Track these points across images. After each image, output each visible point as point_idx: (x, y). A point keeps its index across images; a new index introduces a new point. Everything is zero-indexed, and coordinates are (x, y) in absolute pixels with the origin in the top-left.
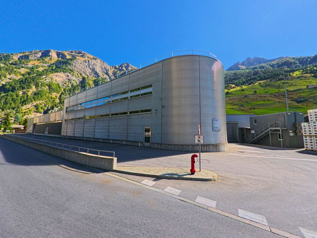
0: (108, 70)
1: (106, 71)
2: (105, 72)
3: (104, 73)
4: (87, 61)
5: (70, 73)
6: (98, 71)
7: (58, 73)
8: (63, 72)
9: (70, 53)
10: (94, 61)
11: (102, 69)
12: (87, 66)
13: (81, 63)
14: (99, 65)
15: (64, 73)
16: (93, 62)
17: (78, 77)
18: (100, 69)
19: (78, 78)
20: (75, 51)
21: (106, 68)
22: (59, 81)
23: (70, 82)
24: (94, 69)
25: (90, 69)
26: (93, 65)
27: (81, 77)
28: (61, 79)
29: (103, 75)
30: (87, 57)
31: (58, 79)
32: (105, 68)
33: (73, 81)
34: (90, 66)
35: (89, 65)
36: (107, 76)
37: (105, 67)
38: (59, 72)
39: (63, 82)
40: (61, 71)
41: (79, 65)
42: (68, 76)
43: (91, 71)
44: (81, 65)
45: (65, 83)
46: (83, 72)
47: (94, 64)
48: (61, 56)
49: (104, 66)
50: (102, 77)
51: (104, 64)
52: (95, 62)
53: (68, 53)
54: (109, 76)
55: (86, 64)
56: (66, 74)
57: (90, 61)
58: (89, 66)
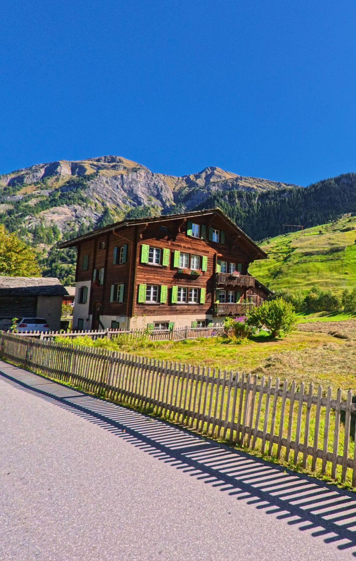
0: (162, 189)
1: (158, 191)
2: (156, 195)
3: (154, 196)
4: (120, 177)
5: (80, 205)
6: (140, 194)
7: (58, 208)
8: (66, 204)
9: (95, 163)
10: (132, 176)
11: (149, 188)
12: (119, 187)
13: (107, 182)
14: (144, 181)
15: (68, 205)
16: (130, 177)
17: (96, 210)
18: (144, 189)
19: (95, 213)
20: (105, 157)
21: (157, 186)
22: (58, 221)
23: (79, 222)
24: (132, 190)
25: (125, 191)
26: (131, 183)
27: (101, 209)
28: (63, 217)
29: (150, 200)
30: (122, 168)
31: (56, 217)
32: (155, 186)
33: (83, 219)
34: (125, 186)
35: (123, 184)
36: (158, 201)
37: (155, 184)
38: (60, 206)
39: (65, 222)
40: (62, 204)
41: (103, 185)
42: (75, 211)
43: (126, 195)
44: (107, 186)
45: (69, 224)
46: (111, 198)
47: (133, 180)
48: (77, 170)
49: (152, 183)
50: (146, 203)
51: (154, 178)
52: (135, 177)
53: (91, 162)
54: (161, 200)
55: (118, 183)
56: (72, 207)
57: (124, 176)
58: (122, 187)
